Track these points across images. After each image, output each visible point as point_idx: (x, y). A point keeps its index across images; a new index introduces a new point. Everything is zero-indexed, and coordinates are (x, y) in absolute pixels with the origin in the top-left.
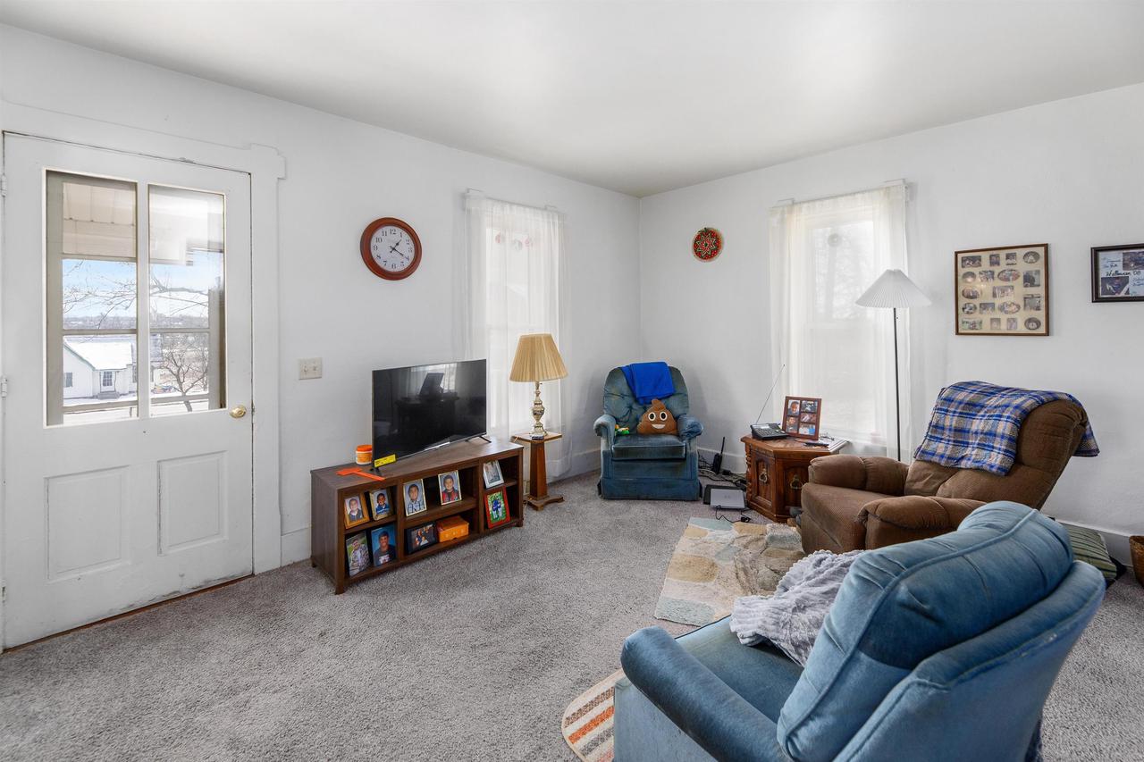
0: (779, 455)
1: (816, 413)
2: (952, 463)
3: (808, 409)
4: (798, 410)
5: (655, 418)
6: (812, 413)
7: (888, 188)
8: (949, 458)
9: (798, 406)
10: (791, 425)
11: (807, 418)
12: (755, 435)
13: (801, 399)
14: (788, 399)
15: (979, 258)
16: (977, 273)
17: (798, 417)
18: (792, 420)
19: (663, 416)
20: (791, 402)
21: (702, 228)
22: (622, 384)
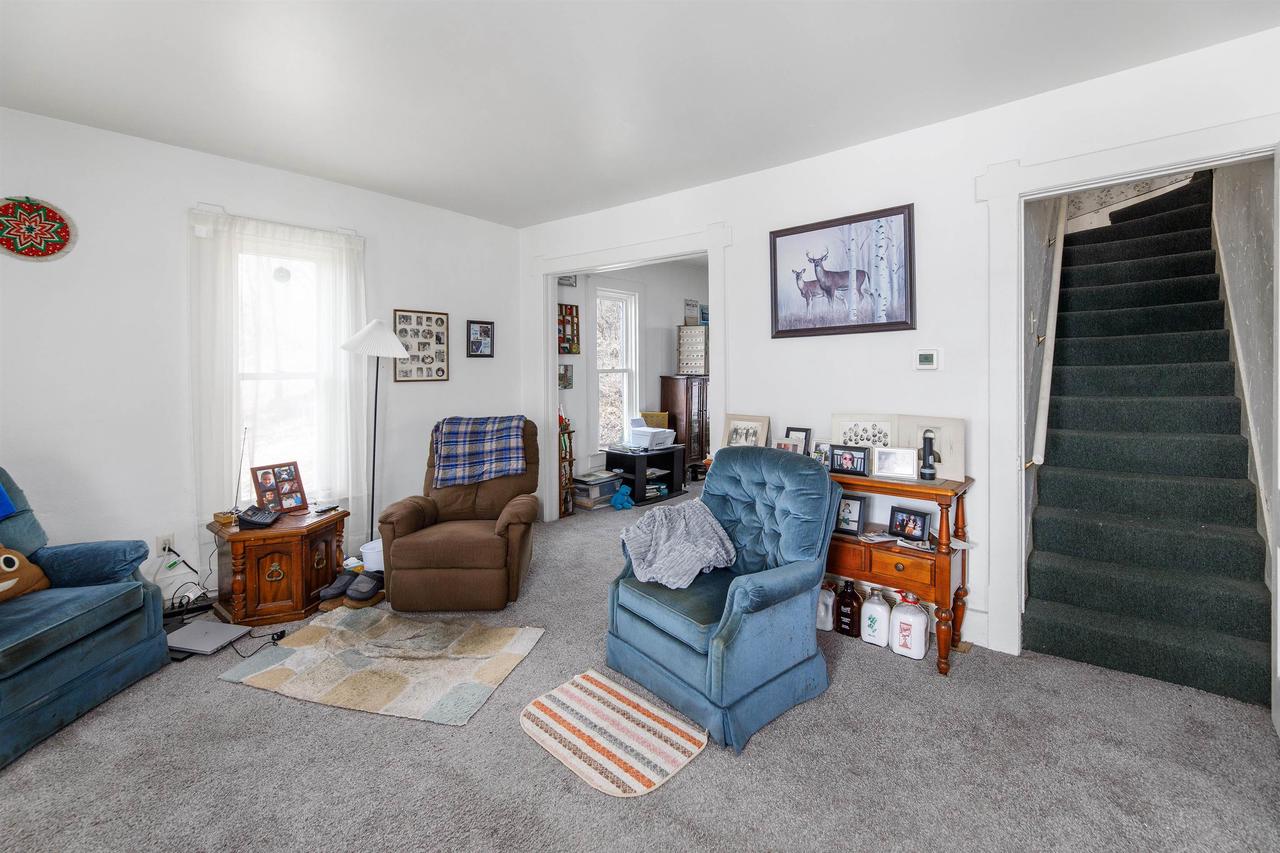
0: (307, 535)
1: (295, 478)
2: (474, 481)
3: (285, 476)
4: (273, 481)
6: (290, 480)
8: (469, 477)
9: (271, 477)
10: (270, 502)
11: (286, 487)
15: (410, 318)
16: (408, 330)
17: (276, 490)
18: (269, 496)
19: (8, 561)
20: (260, 473)
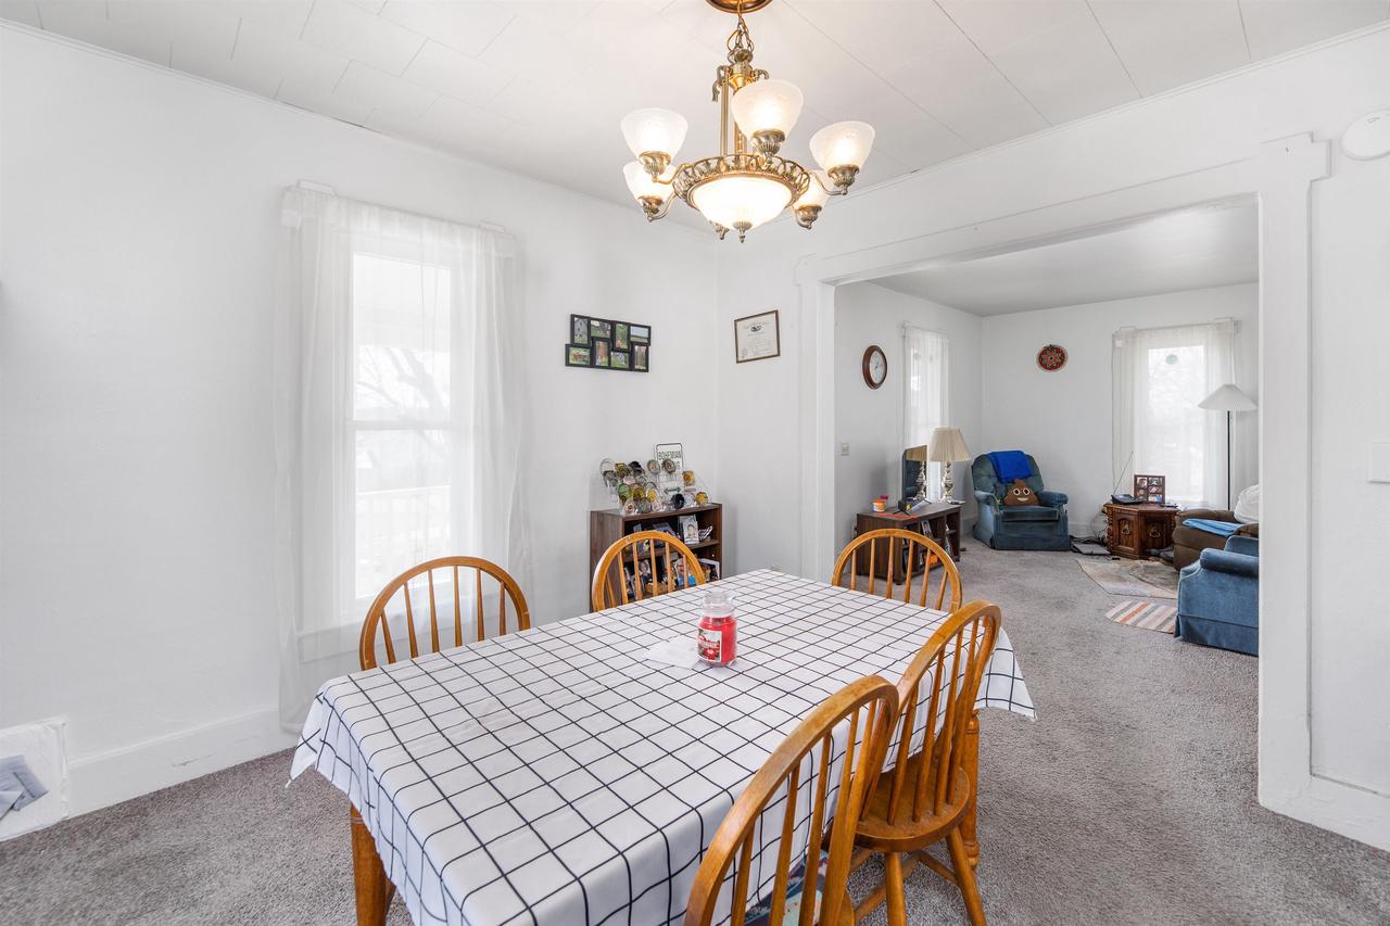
0: (1141, 513)
1: (1161, 485)
3: (1154, 483)
4: (1146, 484)
5: (1021, 494)
6: (1157, 486)
7: (1219, 324)
9: (1146, 482)
10: (1141, 495)
11: (1154, 489)
12: (1115, 500)
13: (1148, 477)
14: (1136, 477)
17: (1147, 490)
18: (1142, 492)
19: (1026, 492)
20: (1139, 479)
21: (1048, 344)
22: (989, 468)
